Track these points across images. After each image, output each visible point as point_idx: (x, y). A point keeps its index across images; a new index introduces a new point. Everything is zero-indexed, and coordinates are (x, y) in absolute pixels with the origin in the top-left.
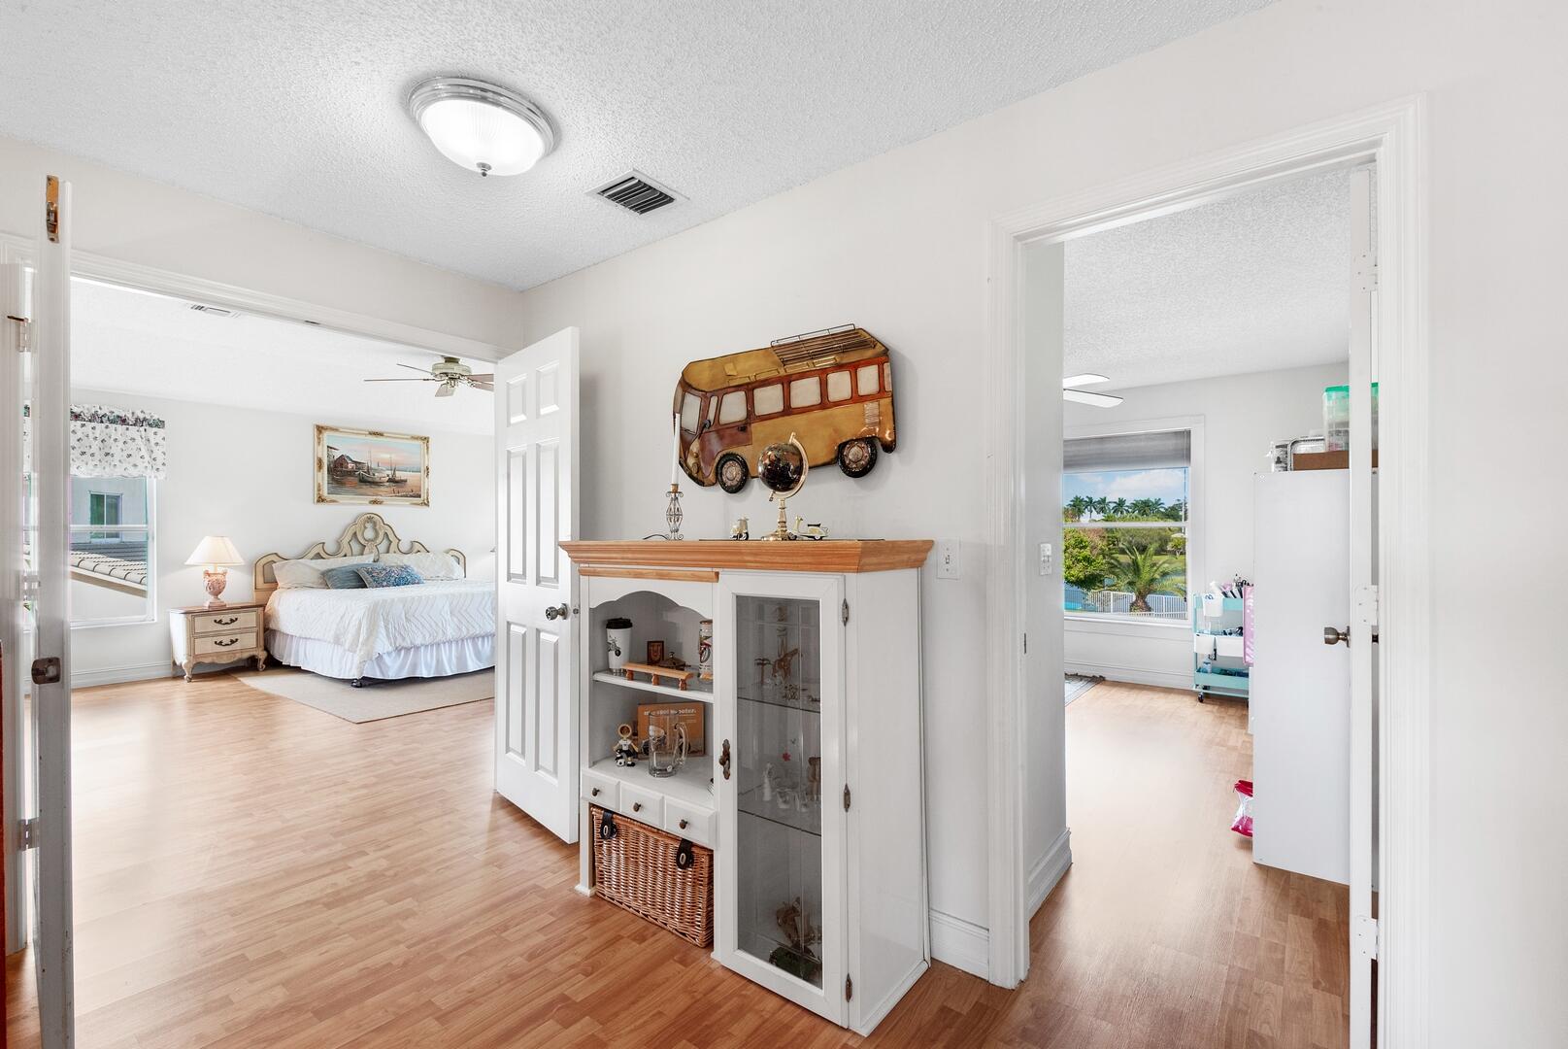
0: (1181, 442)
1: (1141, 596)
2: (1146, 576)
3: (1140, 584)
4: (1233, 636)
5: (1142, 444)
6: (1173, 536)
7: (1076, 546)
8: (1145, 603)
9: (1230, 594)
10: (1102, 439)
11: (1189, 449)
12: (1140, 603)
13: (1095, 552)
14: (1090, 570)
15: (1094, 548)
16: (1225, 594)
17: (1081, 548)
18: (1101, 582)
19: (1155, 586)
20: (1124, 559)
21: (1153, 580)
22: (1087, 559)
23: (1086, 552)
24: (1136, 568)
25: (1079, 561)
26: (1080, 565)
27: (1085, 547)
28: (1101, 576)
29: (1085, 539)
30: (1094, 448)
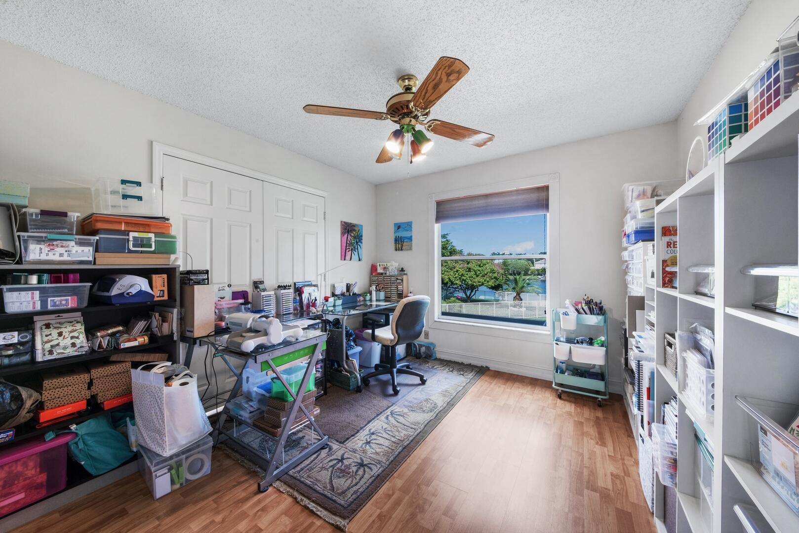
0: (542, 195)
1: (518, 294)
2: (520, 284)
3: (518, 289)
4: (585, 345)
5: (514, 198)
6: (531, 268)
7: (491, 272)
8: (520, 297)
9: (581, 311)
10: (487, 196)
11: (547, 200)
12: (518, 297)
13: (499, 275)
14: (498, 282)
15: (498, 273)
16: (577, 310)
17: (493, 273)
18: (501, 287)
19: (524, 289)
20: (511, 277)
21: (523, 287)
22: (495, 278)
23: (495, 275)
24: (516, 281)
25: (492, 279)
26: (493, 281)
27: (495, 273)
28: (501, 285)
29: (495, 269)
30: (481, 202)
